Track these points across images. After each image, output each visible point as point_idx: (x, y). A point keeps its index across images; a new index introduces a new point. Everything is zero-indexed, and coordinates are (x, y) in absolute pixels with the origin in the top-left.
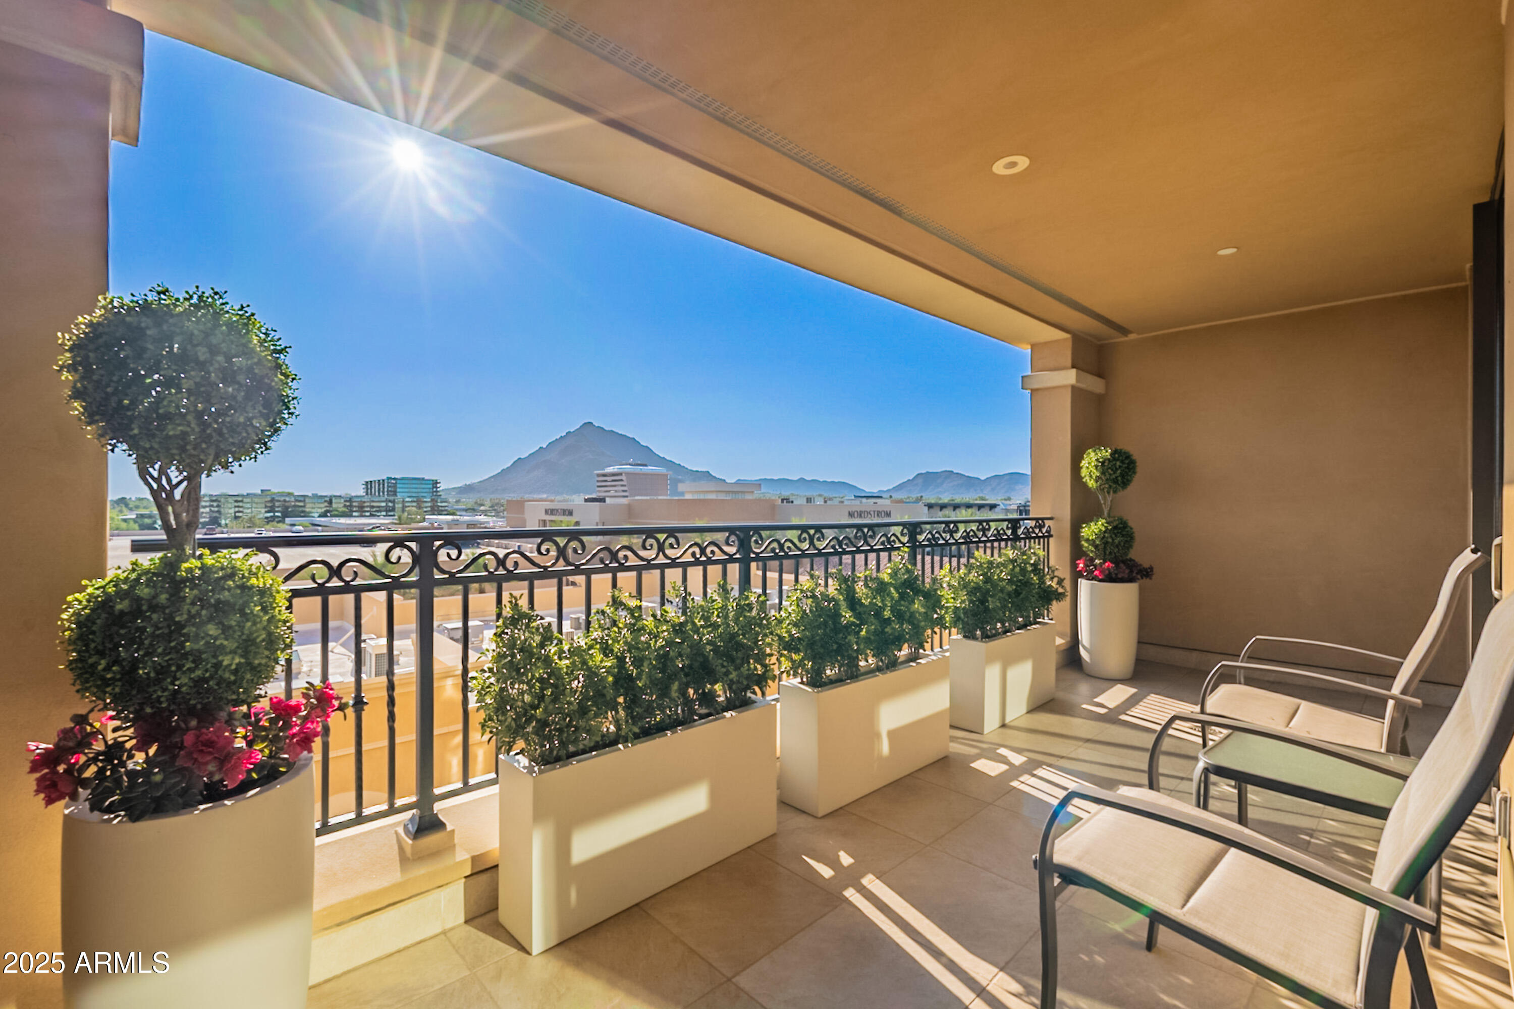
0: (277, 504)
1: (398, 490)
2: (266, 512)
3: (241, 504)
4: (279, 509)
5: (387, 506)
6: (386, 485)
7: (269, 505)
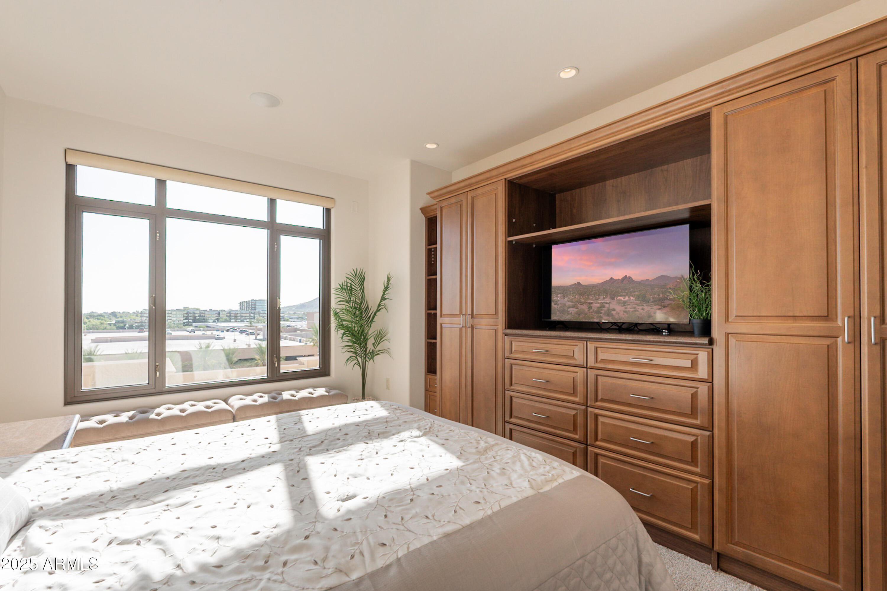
0: (190, 315)
1: (257, 307)
2: (184, 319)
3: (170, 315)
4: (191, 318)
5: (250, 316)
6: (250, 304)
7: (186, 315)
